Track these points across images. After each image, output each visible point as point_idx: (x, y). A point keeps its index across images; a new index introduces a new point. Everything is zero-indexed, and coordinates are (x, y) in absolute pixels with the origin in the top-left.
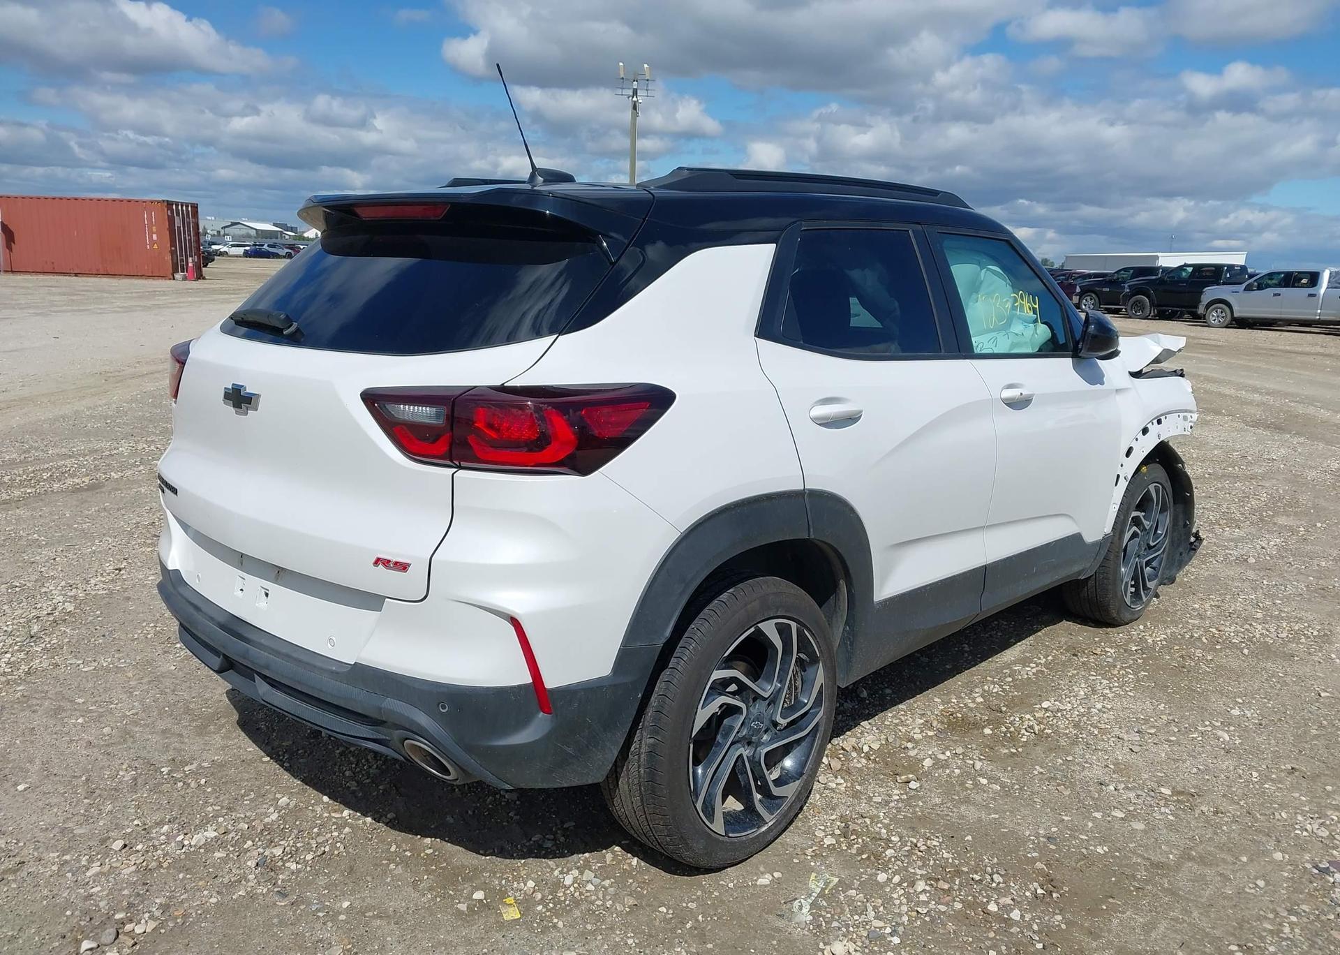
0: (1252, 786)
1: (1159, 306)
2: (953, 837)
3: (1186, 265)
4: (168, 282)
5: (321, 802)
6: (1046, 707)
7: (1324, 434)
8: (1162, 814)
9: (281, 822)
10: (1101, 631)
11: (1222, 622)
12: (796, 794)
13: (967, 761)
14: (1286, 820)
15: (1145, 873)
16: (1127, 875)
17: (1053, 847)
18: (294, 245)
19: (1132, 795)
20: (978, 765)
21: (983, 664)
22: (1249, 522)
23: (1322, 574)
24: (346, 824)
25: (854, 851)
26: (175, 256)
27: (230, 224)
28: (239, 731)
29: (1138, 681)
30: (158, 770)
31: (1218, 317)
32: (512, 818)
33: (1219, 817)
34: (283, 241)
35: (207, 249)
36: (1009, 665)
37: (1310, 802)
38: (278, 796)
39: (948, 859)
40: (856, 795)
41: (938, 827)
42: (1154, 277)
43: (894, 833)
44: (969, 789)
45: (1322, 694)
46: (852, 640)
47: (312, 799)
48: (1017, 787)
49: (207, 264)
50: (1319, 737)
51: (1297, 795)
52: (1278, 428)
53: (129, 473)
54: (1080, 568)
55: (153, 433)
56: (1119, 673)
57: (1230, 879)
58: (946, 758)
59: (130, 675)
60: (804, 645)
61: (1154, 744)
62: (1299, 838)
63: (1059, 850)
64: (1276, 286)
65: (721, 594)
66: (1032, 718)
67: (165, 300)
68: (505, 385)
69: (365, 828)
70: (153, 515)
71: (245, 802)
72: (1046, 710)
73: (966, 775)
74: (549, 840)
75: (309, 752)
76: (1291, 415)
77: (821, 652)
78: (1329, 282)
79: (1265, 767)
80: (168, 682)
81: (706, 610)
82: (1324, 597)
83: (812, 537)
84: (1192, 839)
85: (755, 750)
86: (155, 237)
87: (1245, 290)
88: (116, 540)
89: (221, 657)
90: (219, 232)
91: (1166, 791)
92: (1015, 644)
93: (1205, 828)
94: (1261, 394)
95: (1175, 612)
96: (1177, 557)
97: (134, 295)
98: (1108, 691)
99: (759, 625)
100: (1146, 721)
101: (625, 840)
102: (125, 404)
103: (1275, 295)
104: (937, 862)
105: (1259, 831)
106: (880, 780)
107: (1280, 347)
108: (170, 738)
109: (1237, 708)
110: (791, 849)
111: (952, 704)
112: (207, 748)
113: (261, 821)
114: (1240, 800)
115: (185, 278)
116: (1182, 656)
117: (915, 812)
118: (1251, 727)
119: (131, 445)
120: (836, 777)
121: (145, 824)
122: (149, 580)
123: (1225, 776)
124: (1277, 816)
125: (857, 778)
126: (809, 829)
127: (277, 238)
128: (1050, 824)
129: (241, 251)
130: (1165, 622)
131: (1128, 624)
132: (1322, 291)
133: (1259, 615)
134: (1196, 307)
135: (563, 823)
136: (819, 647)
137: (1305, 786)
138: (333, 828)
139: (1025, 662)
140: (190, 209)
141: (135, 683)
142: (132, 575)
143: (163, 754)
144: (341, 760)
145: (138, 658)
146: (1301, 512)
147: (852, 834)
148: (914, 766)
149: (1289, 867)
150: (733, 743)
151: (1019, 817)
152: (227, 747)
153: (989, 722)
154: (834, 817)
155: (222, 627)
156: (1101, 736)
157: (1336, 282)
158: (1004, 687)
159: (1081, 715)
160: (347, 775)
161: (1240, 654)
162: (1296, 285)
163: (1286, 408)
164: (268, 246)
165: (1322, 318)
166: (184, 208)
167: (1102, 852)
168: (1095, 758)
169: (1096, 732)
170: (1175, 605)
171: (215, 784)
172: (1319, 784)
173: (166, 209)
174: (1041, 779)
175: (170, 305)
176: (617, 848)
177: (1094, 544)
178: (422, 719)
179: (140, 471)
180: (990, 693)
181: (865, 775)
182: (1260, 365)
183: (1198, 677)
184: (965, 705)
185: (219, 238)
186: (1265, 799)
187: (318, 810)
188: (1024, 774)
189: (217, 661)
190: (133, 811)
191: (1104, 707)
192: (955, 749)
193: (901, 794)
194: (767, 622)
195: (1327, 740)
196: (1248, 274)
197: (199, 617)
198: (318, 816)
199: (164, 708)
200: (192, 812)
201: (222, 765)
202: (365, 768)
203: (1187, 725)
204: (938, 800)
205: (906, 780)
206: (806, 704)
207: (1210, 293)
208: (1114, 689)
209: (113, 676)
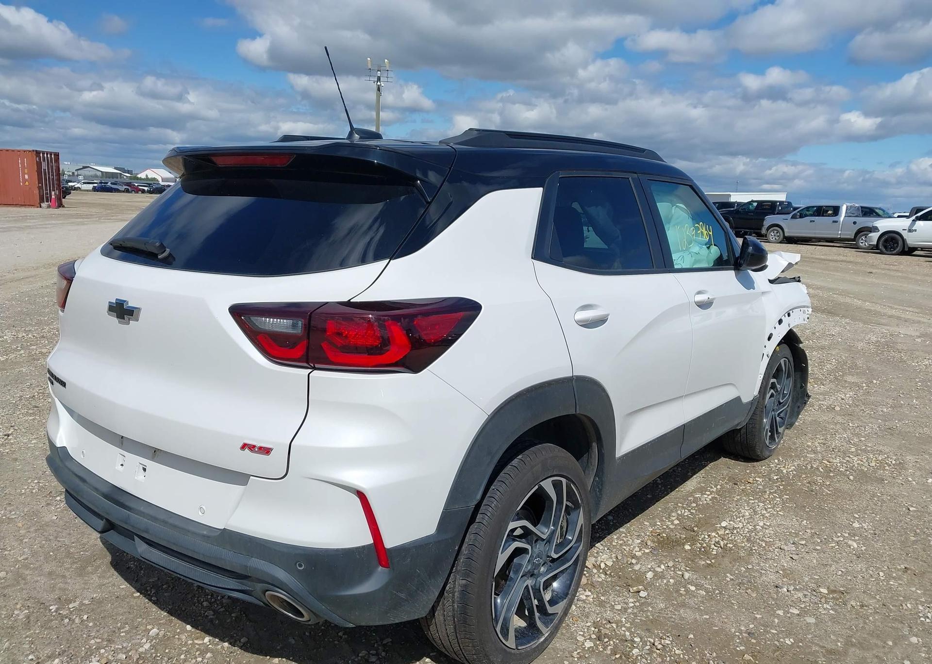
0: (881, 583)
1: (736, 228)
2: (679, 636)
3: (753, 201)
4: (36, 209)
5: (184, 631)
6: (724, 526)
7: (861, 317)
8: (825, 609)
9: (153, 651)
10: (750, 464)
11: (830, 455)
12: (564, 610)
13: (677, 572)
14: (911, 610)
15: (824, 659)
16: (811, 661)
17: (754, 641)
18: (131, 183)
19: (800, 595)
20: (687, 575)
21: (673, 493)
22: (828, 380)
23: (886, 418)
24: (208, 650)
25: (609, 652)
26: (41, 190)
27: (82, 167)
28: (113, 571)
29: (784, 503)
30: (47, 608)
31: (775, 236)
32: (341, 637)
33: (865, 609)
34: (122, 180)
35: (65, 185)
36: (691, 494)
37: (924, 594)
38: (149, 627)
39: (679, 655)
40: (602, 604)
41: (666, 628)
42: (732, 209)
43: (635, 635)
44: (683, 595)
45: (911, 509)
46: (600, 487)
47: (177, 629)
48: (717, 592)
49: (65, 197)
50: (917, 542)
51: (914, 589)
52: (830, 313)
53: (12, 356)
54: (739, 421)
55: (31, 325)
56: (769, 497)
57: (884, 660)
58: (662, 570)
59: (20, 525)
60: (571, 495)
61: (806, 552)
62: (924, 624)
63: (758, 643)
64: (811, 215)
65: (512, 461)
66: (717, 536)
67: (34, 222)
68: (351, 301)
69: (224, 652)
70: (33, 389)
71: (122, 634)
72: (725, 528)
73: (678, 584)
74: (373, 655)
75: (172, 587)
76: (836, 304)
77: (582, 499)
78: (846, 213)
79: (887, 568)
80: (51, 530)
81: (502, 474)
82: (892, 435)
83: (578, 412)
84: (850, 628)
85: (536, 580)
86: (26, 177)
87: (791, 218)
88: (5, 411)
89: (104, 520)
90: (73, 173)
91: (824, 591)
92: (692, 476)
93: (856, 619)
94: (813, 289)
95: (796, 449)
96: (796, 409)
97: (11, 219)
98: (765, 512)
99: (541, 483)
100: (797, 535)
101: (433, 652)
102: (6, 302)
103: (811, 221)
104: (672, 658)
105: (895, 620)
106: (617, 591)
107: (817, 257)
108: (55, 579)
109: (856, 522)
110: (561, 653)
111: (658, 526)
112: (87, 587)
113: (137, 651)
114: (876, 595)
115: (49, 207)
116: (809, 483)
117: (647, 617)
118: (869, 536)
119: (13, 334)
120: (585, 591)
121: (38, 658)
122: (33, 444)
123: (862, 576)
124: (905, 607)
125: (600, 590)
126: (572, 634)
127: (117, 178)
128: (747, 622)
129: (90, 187)
130: (791, 456)
131: (767, 458)
132: (842, 219)
133: (853, 450)
134: (761, 229)
135: (382, 640)
136: (580, 496)
137: (917, 581)
138: (197, 653)
139: (702, 491)
140: (53, 156)
141: (24, 531)
142: (18, 439)
143: (50, 594)
144: (199, 592)
145: (26, 510)
146: (860, 372)
147: (605, 638)
148: (639, 578)
149: (924, 649)
150: (522, 577)
151: (724, 617)
152: (104, 585)
153: (687, 540)
154: (589, 624)
155: (106, 496)
156: (768, 548)
157: (850, 213)
158: (691, 511)
159: (750, 531)
160: (205, 605)
161: (847, 479)
162: (825, 215)
163: (831, 299)
164: (111, 183)
165: (842, 237)
166: (49, 156)
167: (790, 643)
168: (767, 566)
169: (764, 545)
170: (795, 444)
171: (95, 619)
172: (927, 579)
173: (35, 157)
174: (733, 585)
175: (38, 226)
176: (428, 660)
177: (747, 403)
178: (281, 574)
179: (21, 355)
180: (682, 515)
181: (606, 587)
182: (807, 269)
183: (823, 499)
184: (667, 526)
185: (74, 177)
186: (892, 593)
187: (183, 637)
188: (720, 581)
189: (101, 524)
190: (27, 646)
191: (764, 524)
192: (666, 563)
193: (635, 602)
194: (546, 480)
195: (923, 544)
196: (792, 207)
197: (85, 487)
198: (183, 643)
199: (49, 553)
200: (77, 645)
201: (100, 602)
202: (219, 598)
203: (825, 537)
204: (662, 606)
205: (637, 590)
206: (571, 541)
207: (769, 220)
208: (769, 510)
209: (6, 526)
